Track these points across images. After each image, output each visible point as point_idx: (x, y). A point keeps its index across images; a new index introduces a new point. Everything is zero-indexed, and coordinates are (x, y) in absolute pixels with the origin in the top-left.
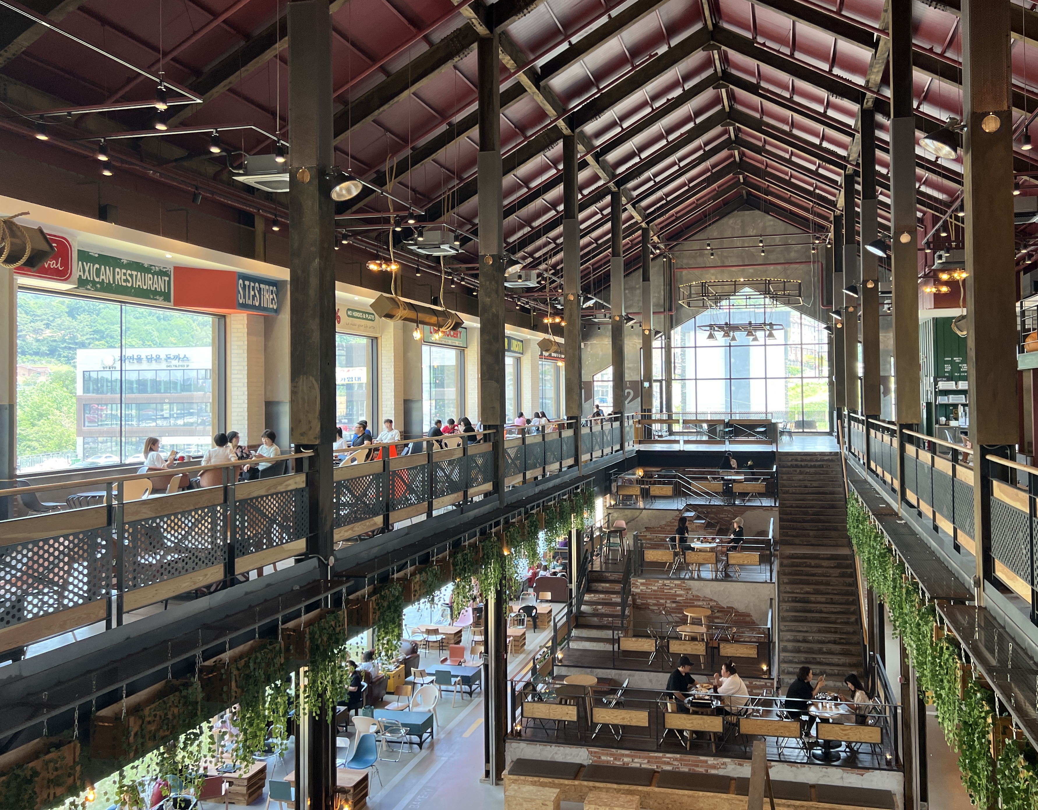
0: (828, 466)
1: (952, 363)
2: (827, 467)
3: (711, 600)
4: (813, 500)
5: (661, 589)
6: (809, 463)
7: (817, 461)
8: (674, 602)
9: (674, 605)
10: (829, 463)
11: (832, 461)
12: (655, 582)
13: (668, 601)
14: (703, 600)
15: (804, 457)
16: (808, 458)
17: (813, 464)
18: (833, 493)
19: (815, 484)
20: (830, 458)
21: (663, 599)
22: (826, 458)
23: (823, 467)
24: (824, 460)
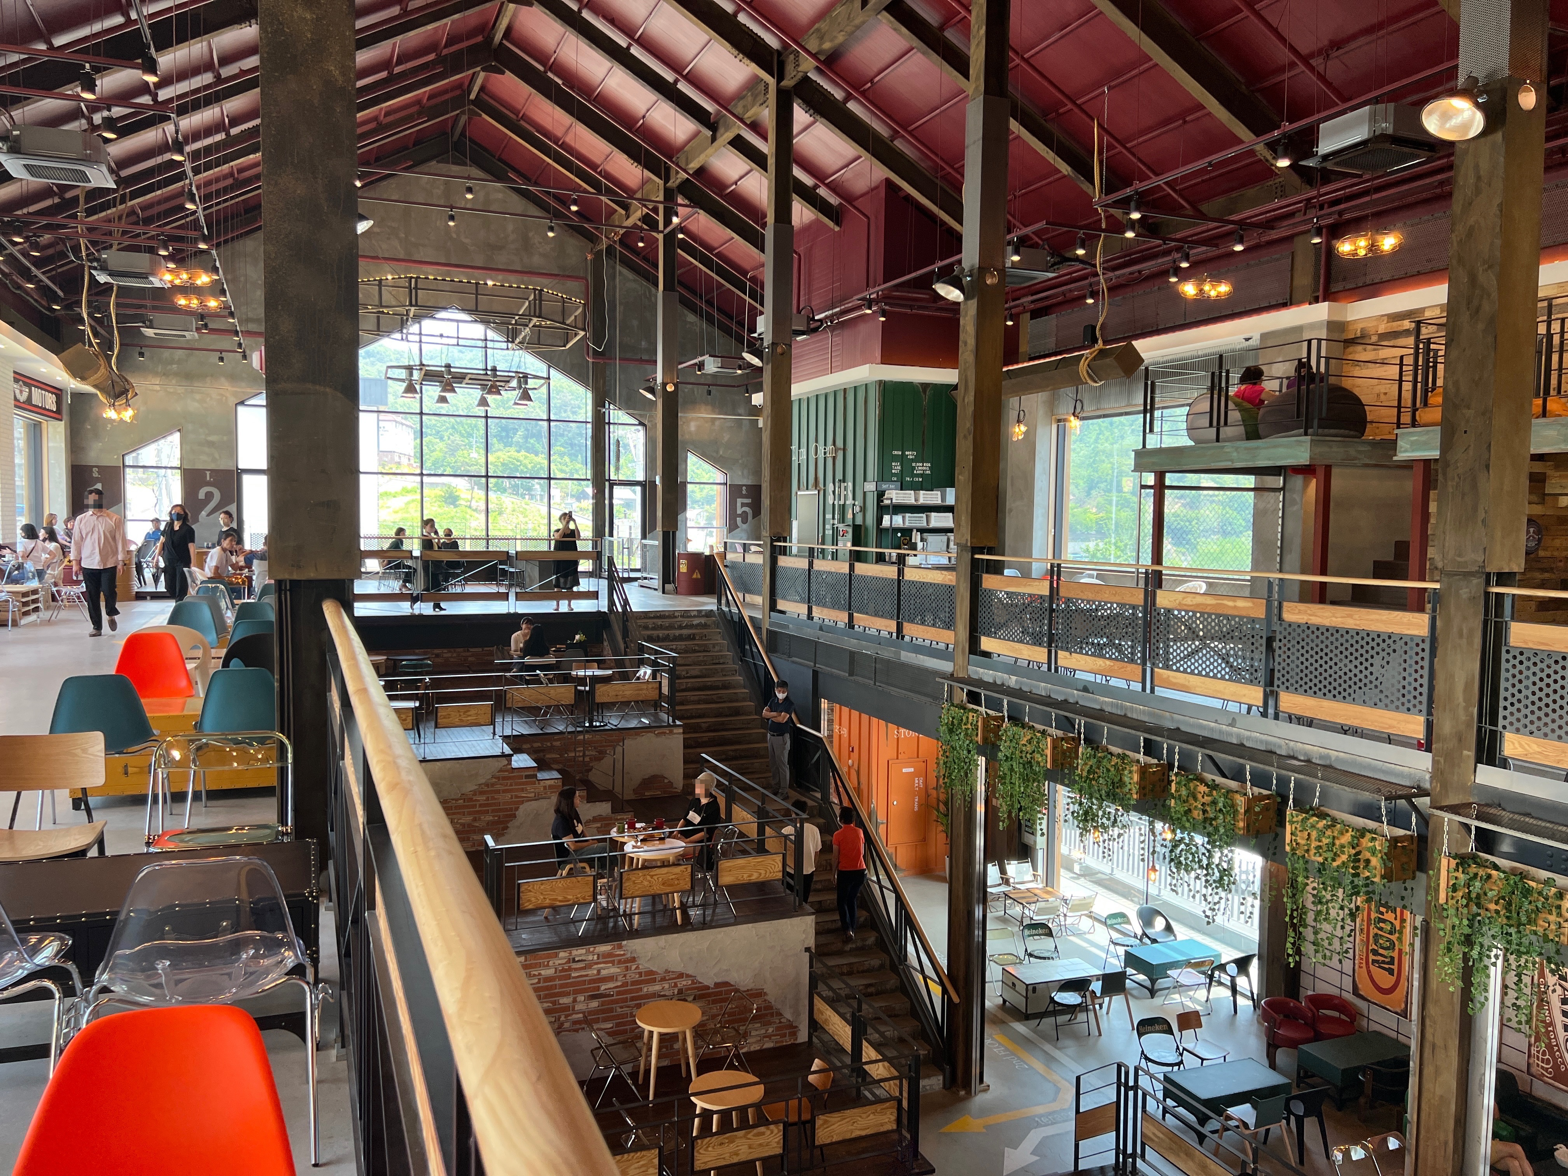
0: (703, 637)
1: (902, 459)
2: (701, 639)
3: (681, 975)
4: (698, 702)
5: (564, 972)
6: (671, 632)
7: (681, 627)
8: (593, 997)
9: (594, 1004)
10: (705, 631)
11: (705, 626)
12: (549, 957)
13: (581, 998)
14: (663, 979)
15: (659, 622)
16: (666, 623)
17: (677, 632)
18: (726, 686)
19: (695, 670)
20: (703, 620)
21: (567, 994)
22: (696, 621)
23: (694, 639)
24: (691, 626)
